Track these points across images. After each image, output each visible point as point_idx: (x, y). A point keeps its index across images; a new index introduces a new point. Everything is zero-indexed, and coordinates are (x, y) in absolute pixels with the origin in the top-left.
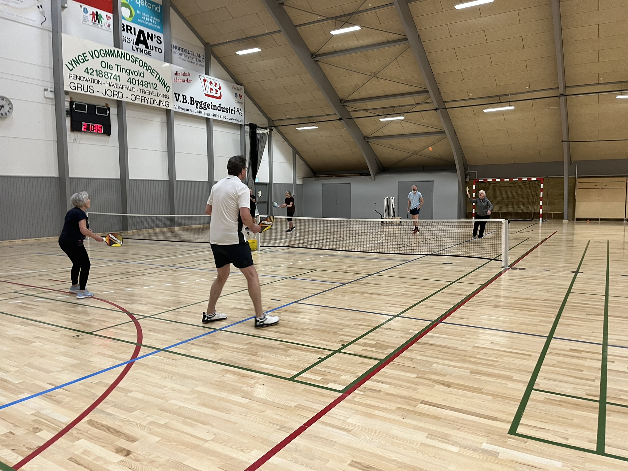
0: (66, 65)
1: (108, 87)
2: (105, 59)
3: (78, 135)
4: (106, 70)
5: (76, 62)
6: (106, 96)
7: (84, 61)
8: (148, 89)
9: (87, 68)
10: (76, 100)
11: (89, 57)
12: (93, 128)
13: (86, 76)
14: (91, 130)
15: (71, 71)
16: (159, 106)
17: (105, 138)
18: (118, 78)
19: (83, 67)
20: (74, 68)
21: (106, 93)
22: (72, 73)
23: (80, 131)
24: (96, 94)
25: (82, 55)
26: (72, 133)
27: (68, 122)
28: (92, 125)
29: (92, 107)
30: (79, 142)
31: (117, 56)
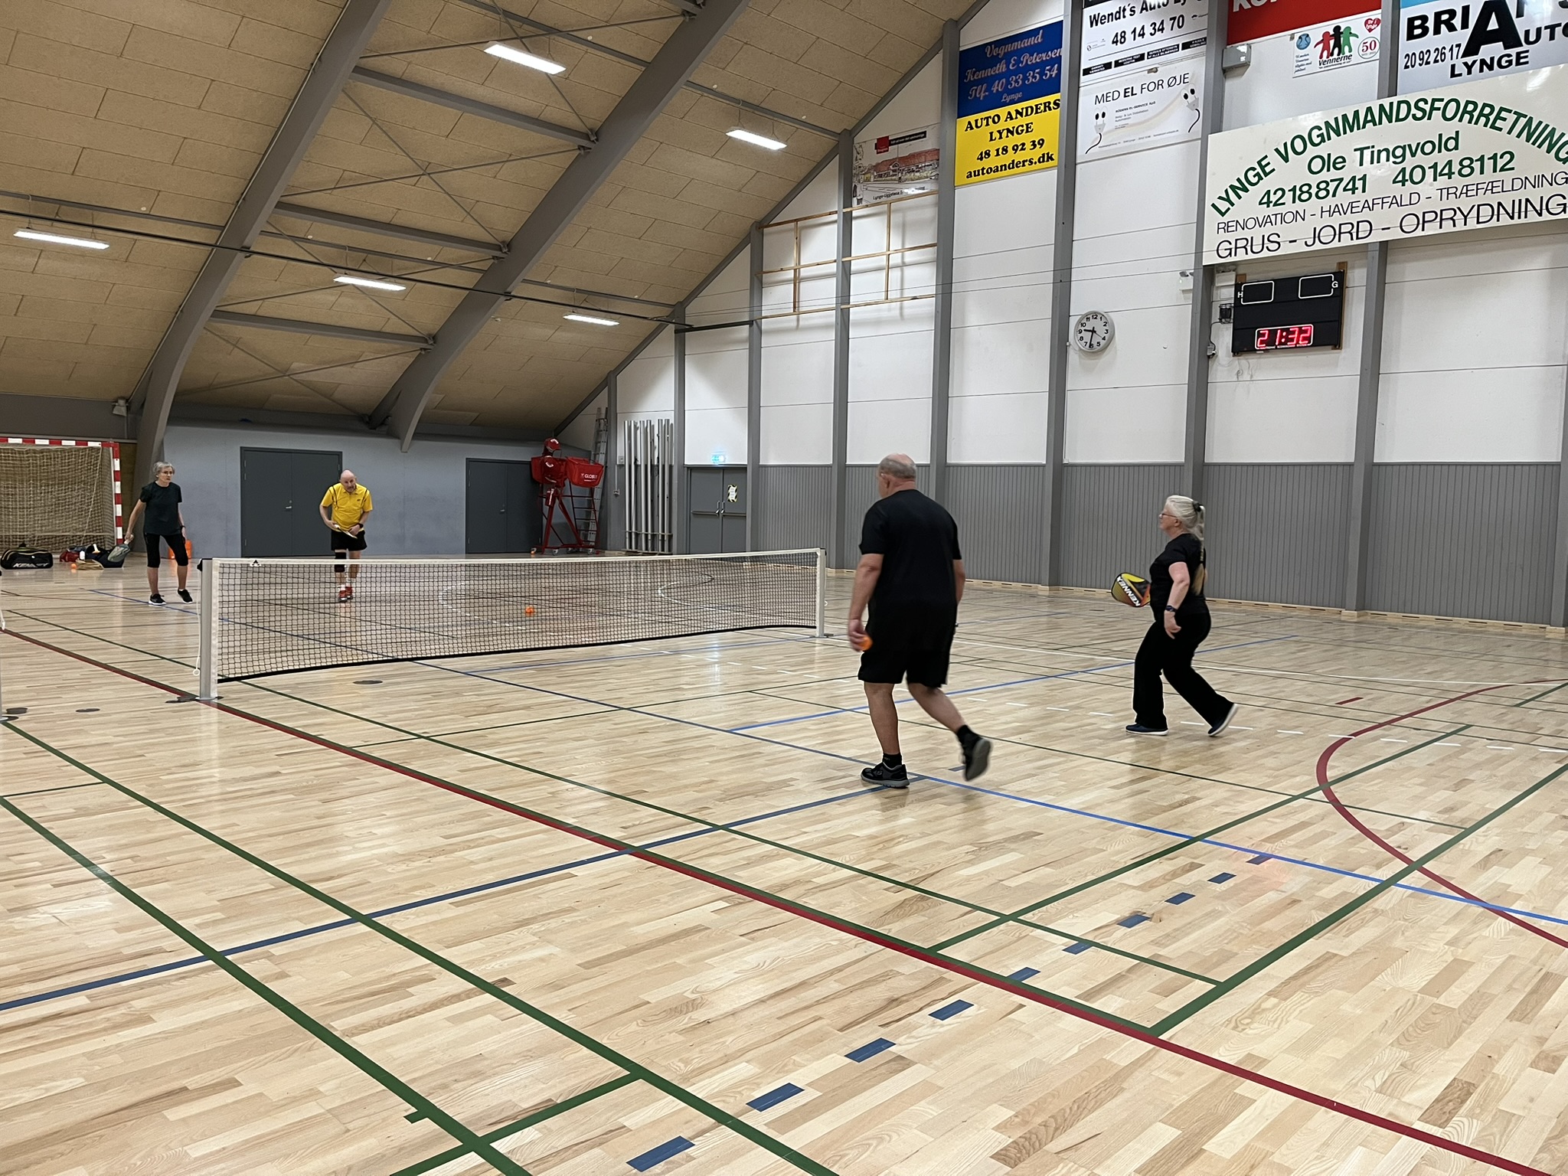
0: (1213, 205)
1: (1327, 220)
2: (1323, 150)
3: (1247, 361)
4: (1325, 176)
5: (1240, 188)
6: (1318, 246)
7: (1261, 178)
8: (1476, 177)
9: (1268, 192)
10: (1253, 278)
11: (1275, 160)
12: (1286, 337)
13: (1264, 211)
14: (1281, 343)
16: (1516, 221)
17: (1326, 355)
18: (1359, 184)
19: (1256, 192)
20: (1232, 204)
21: (1317, 236)
22: (1226, 219)
23: (1252, 350)
24: (1286, 249)
25: (1257, 166)
26: (1236, 358)
27: (1223, 336)
28: (1282, 331)
29: (1286, 285)
30: (1252, 376)
31: (1366, 122)
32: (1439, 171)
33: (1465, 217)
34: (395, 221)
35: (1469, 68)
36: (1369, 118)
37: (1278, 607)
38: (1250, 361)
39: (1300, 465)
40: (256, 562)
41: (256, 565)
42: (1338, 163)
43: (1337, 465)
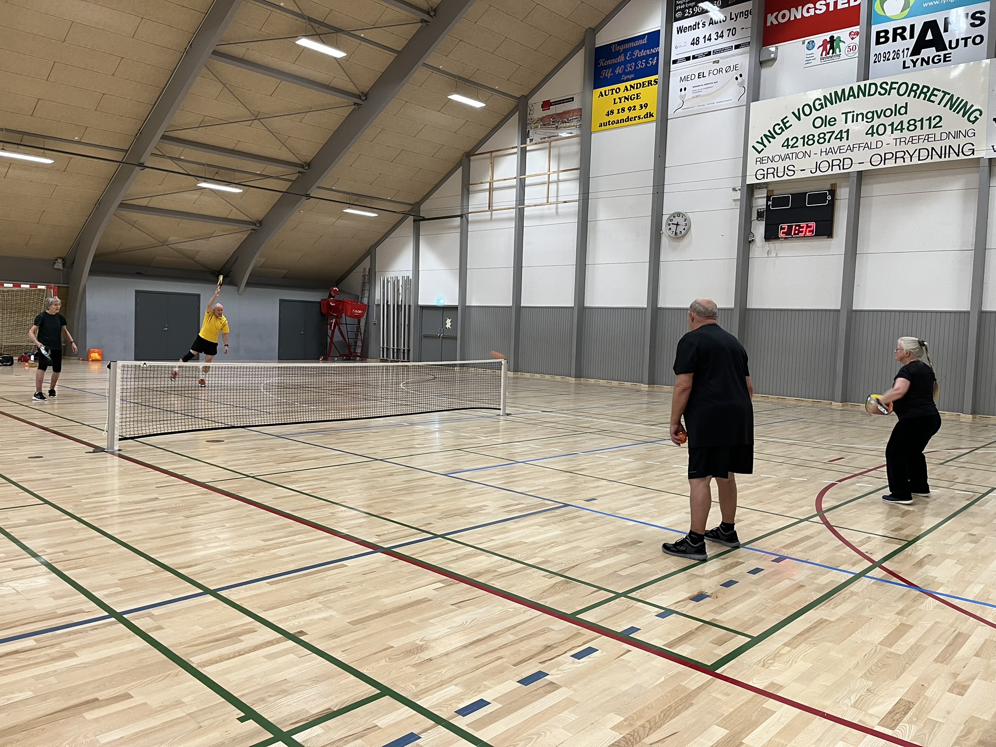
0: (753, 147)
1: (824, 157)
2: (822, 113)
3: (774, 245)
4: (824, 129)
5: (770, 136)
6: (818, 173)
7: (783, 130)
8: (918, 131)
9: (788, 139)
10: (778, 193)
11: (792, 120)
12: (798, 230)
13: (785, 151)
14: (795, 234)
15: (759, 152)
16: (943, 159)
17: (823, 242)
18: (845, 135)
19: (780, 139)
20: (765, 146)
21: (818, 167)
22: (761, 155)
23: (777, 238)
24: (799, 175)
25: (781, 123)
26: (767, 243)
27: (759, 229)
28: (796, 226)
29: (799, 197)
30: (776, 255)
31: (849, 96)
32: (895, 127)
33: (911, 157)
34: (236, 149)
35: (914, 63)
36: (851, 94)
37: (792, 400)
38: (776, 245)
39: (807, 310)
40: (145, 364)
41: (145, 366)
42: (832, 121)
43: (830, 311)
